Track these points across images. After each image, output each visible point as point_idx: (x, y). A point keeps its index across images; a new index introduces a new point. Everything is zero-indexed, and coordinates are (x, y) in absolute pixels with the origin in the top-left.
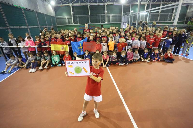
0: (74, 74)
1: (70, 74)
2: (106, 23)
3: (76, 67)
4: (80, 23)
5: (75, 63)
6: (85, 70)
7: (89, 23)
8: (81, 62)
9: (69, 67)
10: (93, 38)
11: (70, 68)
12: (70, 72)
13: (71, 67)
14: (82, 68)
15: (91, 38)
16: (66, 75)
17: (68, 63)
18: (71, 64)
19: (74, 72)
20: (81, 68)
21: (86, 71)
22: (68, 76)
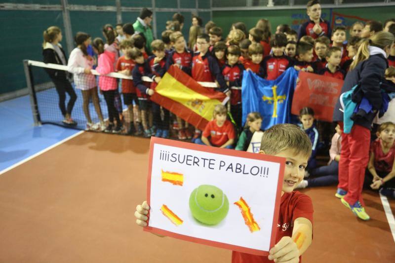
0: (181, 221)
1: (157, 221)
3: (200, 187)
5: (201, 162)
6: (244, 216)
8: (230, 167)
9: (164, 180)
11: (171, 184)
12: (165, 207)
13: (175, 183)
14: (231, 202)
16: (139, 222)
17: (163, 156)
18: (176, 167)
19: (183, 209)
20: (226, 200)
21: (251, 222)
22: (148, 228)
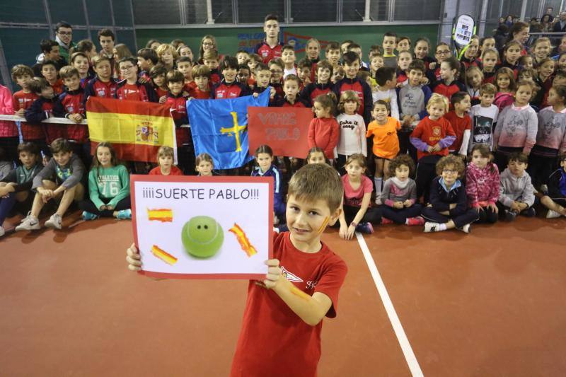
2: (367, 21)
4: (241, 21)
7: (286, 20)
10: (297, 90)
15: (290, 90)
